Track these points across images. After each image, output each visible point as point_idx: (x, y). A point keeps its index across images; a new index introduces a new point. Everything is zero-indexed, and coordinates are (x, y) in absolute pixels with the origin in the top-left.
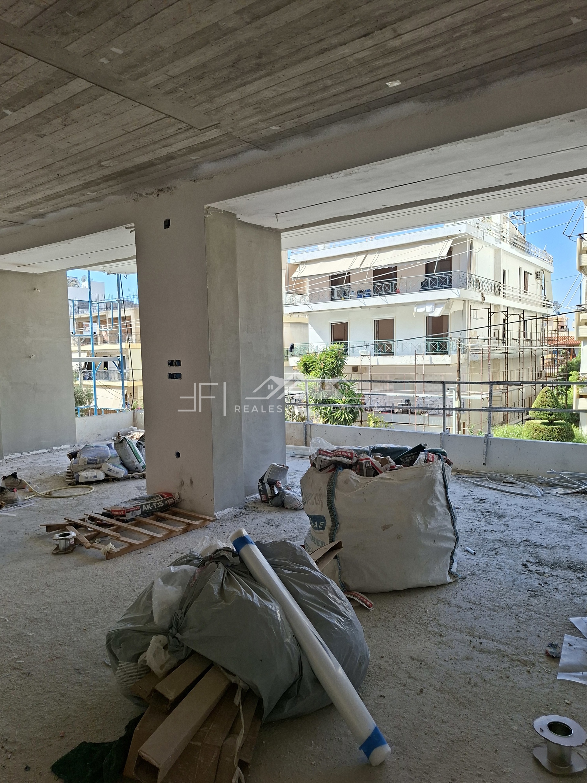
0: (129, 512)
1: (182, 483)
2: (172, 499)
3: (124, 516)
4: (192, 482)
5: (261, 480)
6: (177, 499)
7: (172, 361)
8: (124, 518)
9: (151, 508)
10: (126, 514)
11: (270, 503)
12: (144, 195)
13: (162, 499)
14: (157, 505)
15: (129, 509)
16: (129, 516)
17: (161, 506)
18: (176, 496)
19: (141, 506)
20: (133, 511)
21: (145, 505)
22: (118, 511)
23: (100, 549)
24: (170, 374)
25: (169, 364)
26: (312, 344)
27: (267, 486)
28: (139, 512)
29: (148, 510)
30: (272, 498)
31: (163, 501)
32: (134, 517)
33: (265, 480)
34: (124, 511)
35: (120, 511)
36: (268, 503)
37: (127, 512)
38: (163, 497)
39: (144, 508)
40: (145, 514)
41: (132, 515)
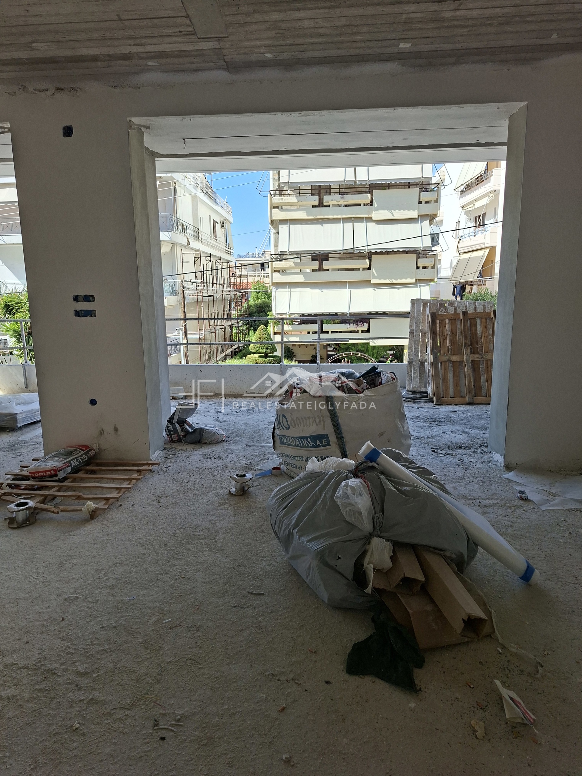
0: (61, 470)
1: (102, 432)
2: (93, 451)
3: (56, 475)
4: (116, 429)
5: (170, 421)
6: (98, 450)
7: (77, 296)
8: (56, 478)
9: (78, 463)
10: (58, 473)
11: (183, 442)
12: (31, 89)
13: (83, 452)
14: (81, 459)
15: (61, 467)
16: (61, 475)
17: (86, 459)
18: (96, 446)
19: (70, 462)
20: (64, 468)
21: (72, 460)
22: (46, 471)
23: (81, 510)
24: (76, 311)
25: (74, 300)
26: (4, 283)
27: (177, 426)
28: (69, 469)
29: (76, 466)
30: (184, 436)
31: (86, 454)
32: (65, 475)
33: (175, 419)
34: (55, 470)
35: (50, 471)
36: (181, 441)
37: (59, 471)
38: (84, 451)
39: (73, 464)
40: (76, 470)
41: (64, 473)
